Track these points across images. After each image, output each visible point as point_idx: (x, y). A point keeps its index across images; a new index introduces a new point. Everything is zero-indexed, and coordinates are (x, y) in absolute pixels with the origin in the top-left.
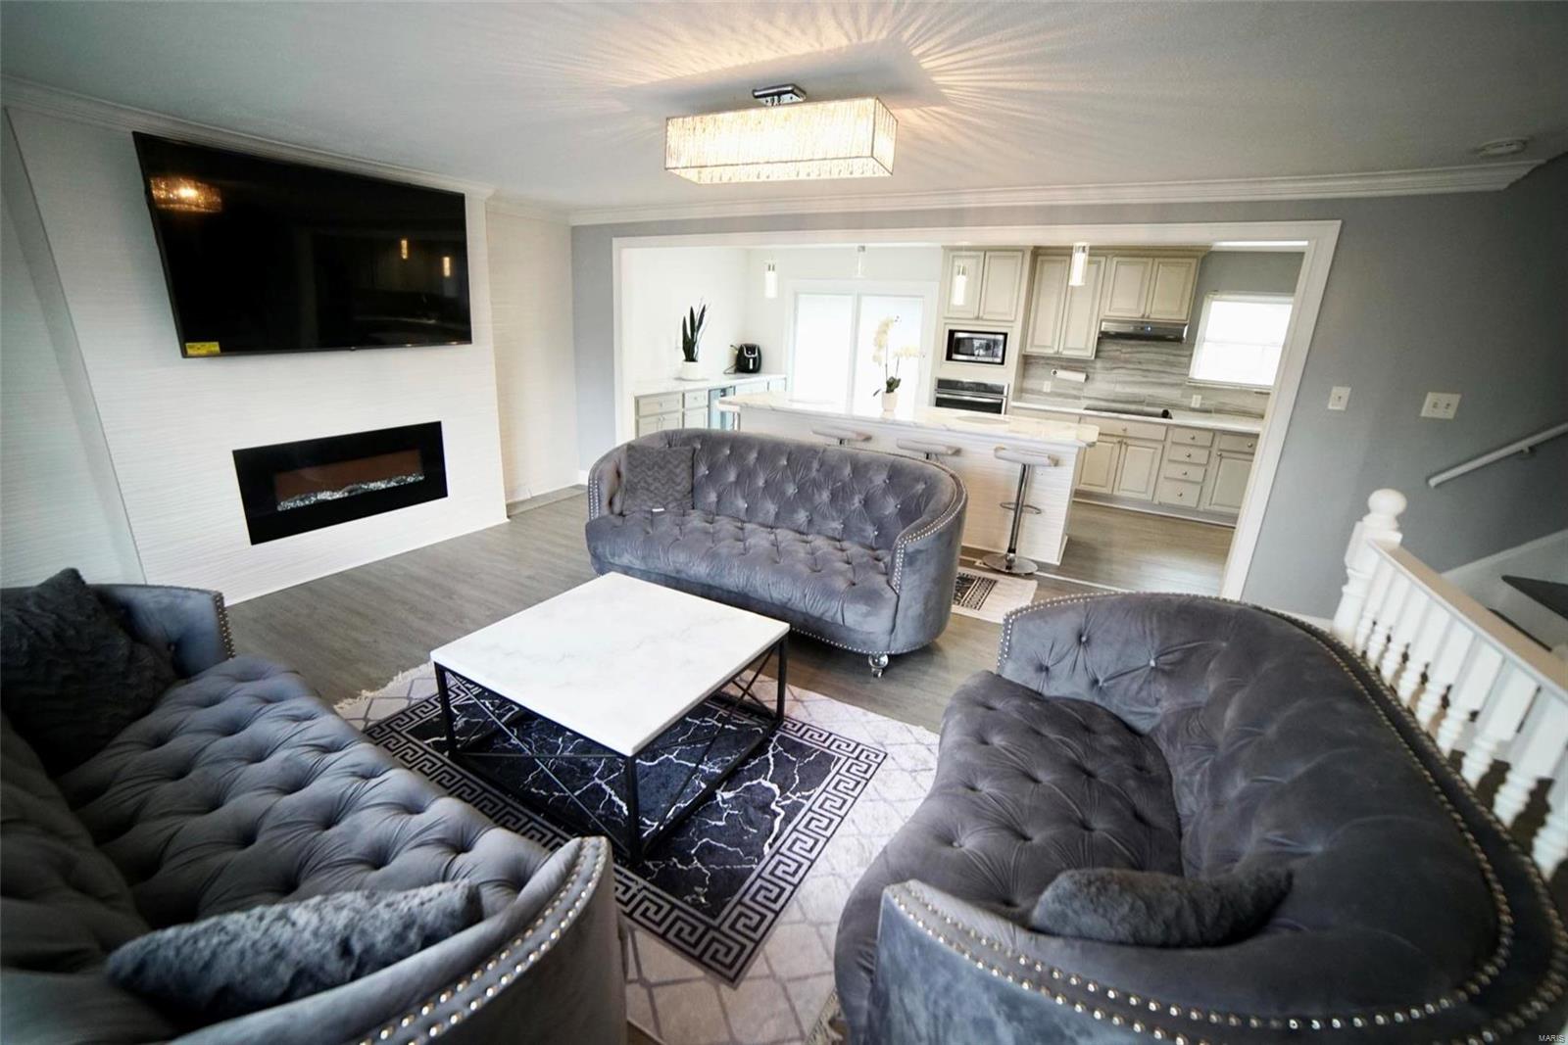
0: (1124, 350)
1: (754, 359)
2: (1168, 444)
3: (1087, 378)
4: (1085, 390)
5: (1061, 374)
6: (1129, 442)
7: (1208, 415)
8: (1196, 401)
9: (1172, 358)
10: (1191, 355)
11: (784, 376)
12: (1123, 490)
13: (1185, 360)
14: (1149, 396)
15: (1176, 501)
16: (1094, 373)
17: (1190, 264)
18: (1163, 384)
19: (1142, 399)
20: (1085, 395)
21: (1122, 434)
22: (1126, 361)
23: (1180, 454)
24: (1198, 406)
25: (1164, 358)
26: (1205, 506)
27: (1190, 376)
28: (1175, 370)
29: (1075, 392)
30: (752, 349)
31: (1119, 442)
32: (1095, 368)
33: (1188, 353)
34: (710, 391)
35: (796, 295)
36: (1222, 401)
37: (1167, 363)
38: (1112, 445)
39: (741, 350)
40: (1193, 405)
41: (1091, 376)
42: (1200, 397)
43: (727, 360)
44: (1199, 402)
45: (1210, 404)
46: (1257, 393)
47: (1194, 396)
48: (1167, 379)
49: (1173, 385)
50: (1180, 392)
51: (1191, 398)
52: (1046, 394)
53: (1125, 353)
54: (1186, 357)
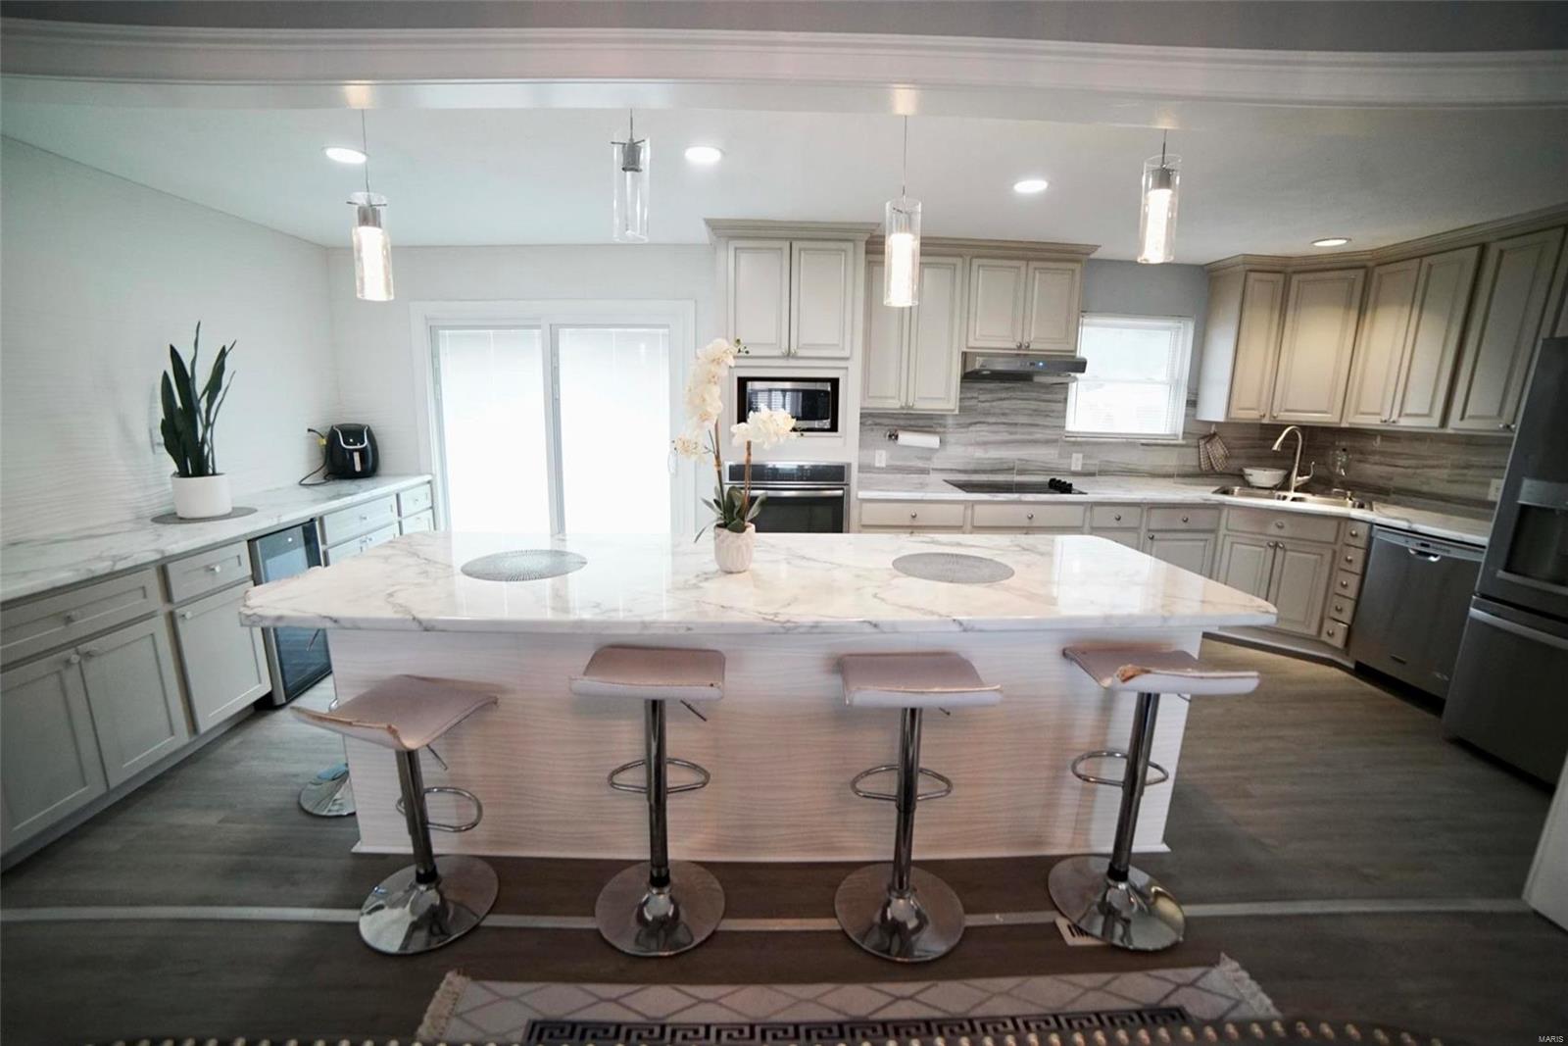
0: (982, 397)
1: (363, 453)
3: (942, 441)
4: (935, 460)
5: (905, 438)
7: (1092, 478)
8: (1077, 462)
9: (1043, 405)
10: (1065, 399)
11: (428, 478)
13: (1058, 406)
14: (1019, 460)
18: (1035, 442)
19: (1011, 465)
20: (935, 467)
21: (1026, 524)
22: (987, 414)
24: (1079, 469)
25: (1033, 405)
27: (1067, 428)
28: (1048, 422)
29: (920, 464)
30: (355, 433)
32: (946, 426)
33: (1061, 397)
34: (251, 542)
35: (433, 332)
36: (1107, 459)
37: (1037, 412)
39: (332, 437)
40: (1073, 467)
41: (947, 438)
42: (1080, 456)
43: (298, 456)
44: (1080, 463)
45: (1094, 464)
46: (1143, 444)
47: (1074, 455)
48: (1039, 435)
49: (1047, 442)
50: (1057, 452)
51: (1071, 457)
52: (880, 470)
53: (983, 402)
54: (1060, 402)
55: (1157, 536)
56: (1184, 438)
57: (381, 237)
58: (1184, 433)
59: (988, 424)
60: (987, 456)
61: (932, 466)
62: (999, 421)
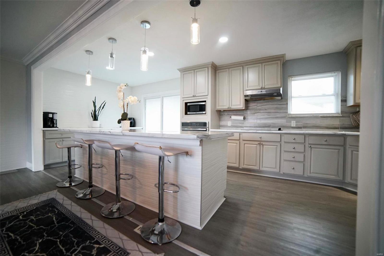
0: (258, 105)
2: (283, 143)
3: (244, 118)
4: (245, 124)
5: (233, 117)
6: (264, 143)
7: (300, 129)
8: (293, 124)
9: (279, 106)
10: (287, 104)
11: (142, 128)
12: (264, 167)
13: (285, 106)
14: (272, 123)
15: (292, 172)
16: (247, 116)
17: (278, 63)
18: (277, 118)
19: (269, 125)
21: (259, 140)
22: (260, 110)
23: (290, 147)
24: (295, 126)
25: (275, 106)
26: (307, 174)
27: (289, 113)
28: (281, 111)
29: (240, 125)
31: (259, 144)
32: (247, 114)
33: (285, 103)
36: (306, 122)
37: (277, 108)
38: (256, 145)
40: (292, 126)
41: (246, 117)
42: (295, 122)
44: (295, 124)
45: (300, 124)
46: (321, 117)
47: (292, 122)
48: (278, 115)
49: (282, 118)
50: (285, 120)
51: (291, 122)
52: (229, 127)
53: (258, 106)
54: (285, 104)
55: (312, 146)
56: (341, 114)
57: (90, 76)
58: (341, 112)
59: (261, 113)
60: (261, 122)
61: (244, 126)
62: (264, 112)
